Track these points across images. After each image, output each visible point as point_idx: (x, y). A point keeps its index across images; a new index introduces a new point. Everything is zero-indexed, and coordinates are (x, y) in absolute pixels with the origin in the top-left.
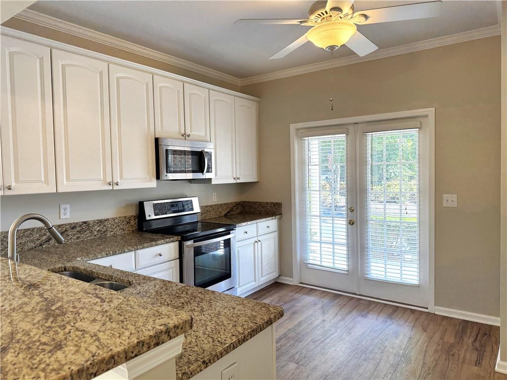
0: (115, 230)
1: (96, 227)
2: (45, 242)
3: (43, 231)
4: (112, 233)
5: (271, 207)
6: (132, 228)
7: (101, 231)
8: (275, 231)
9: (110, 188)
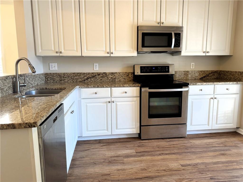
0: (120, 78)
1: (110, 76)
2: (86, 79)
3: (85, 75)
4: (118, 80)
5: (238, 75)
6: (130, 79)
7: (113, 78)
8: (238, 94)
9: (109, 55)
